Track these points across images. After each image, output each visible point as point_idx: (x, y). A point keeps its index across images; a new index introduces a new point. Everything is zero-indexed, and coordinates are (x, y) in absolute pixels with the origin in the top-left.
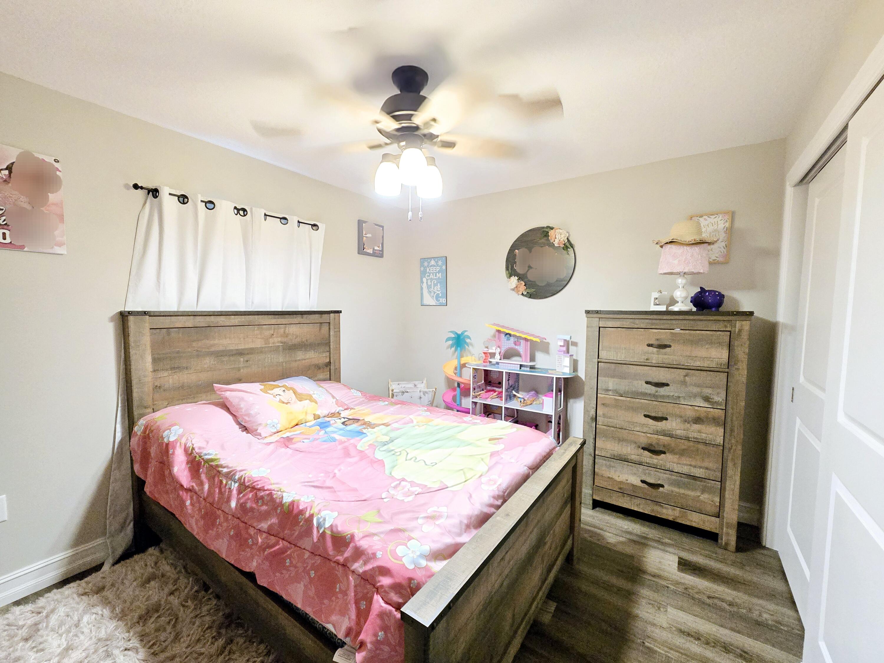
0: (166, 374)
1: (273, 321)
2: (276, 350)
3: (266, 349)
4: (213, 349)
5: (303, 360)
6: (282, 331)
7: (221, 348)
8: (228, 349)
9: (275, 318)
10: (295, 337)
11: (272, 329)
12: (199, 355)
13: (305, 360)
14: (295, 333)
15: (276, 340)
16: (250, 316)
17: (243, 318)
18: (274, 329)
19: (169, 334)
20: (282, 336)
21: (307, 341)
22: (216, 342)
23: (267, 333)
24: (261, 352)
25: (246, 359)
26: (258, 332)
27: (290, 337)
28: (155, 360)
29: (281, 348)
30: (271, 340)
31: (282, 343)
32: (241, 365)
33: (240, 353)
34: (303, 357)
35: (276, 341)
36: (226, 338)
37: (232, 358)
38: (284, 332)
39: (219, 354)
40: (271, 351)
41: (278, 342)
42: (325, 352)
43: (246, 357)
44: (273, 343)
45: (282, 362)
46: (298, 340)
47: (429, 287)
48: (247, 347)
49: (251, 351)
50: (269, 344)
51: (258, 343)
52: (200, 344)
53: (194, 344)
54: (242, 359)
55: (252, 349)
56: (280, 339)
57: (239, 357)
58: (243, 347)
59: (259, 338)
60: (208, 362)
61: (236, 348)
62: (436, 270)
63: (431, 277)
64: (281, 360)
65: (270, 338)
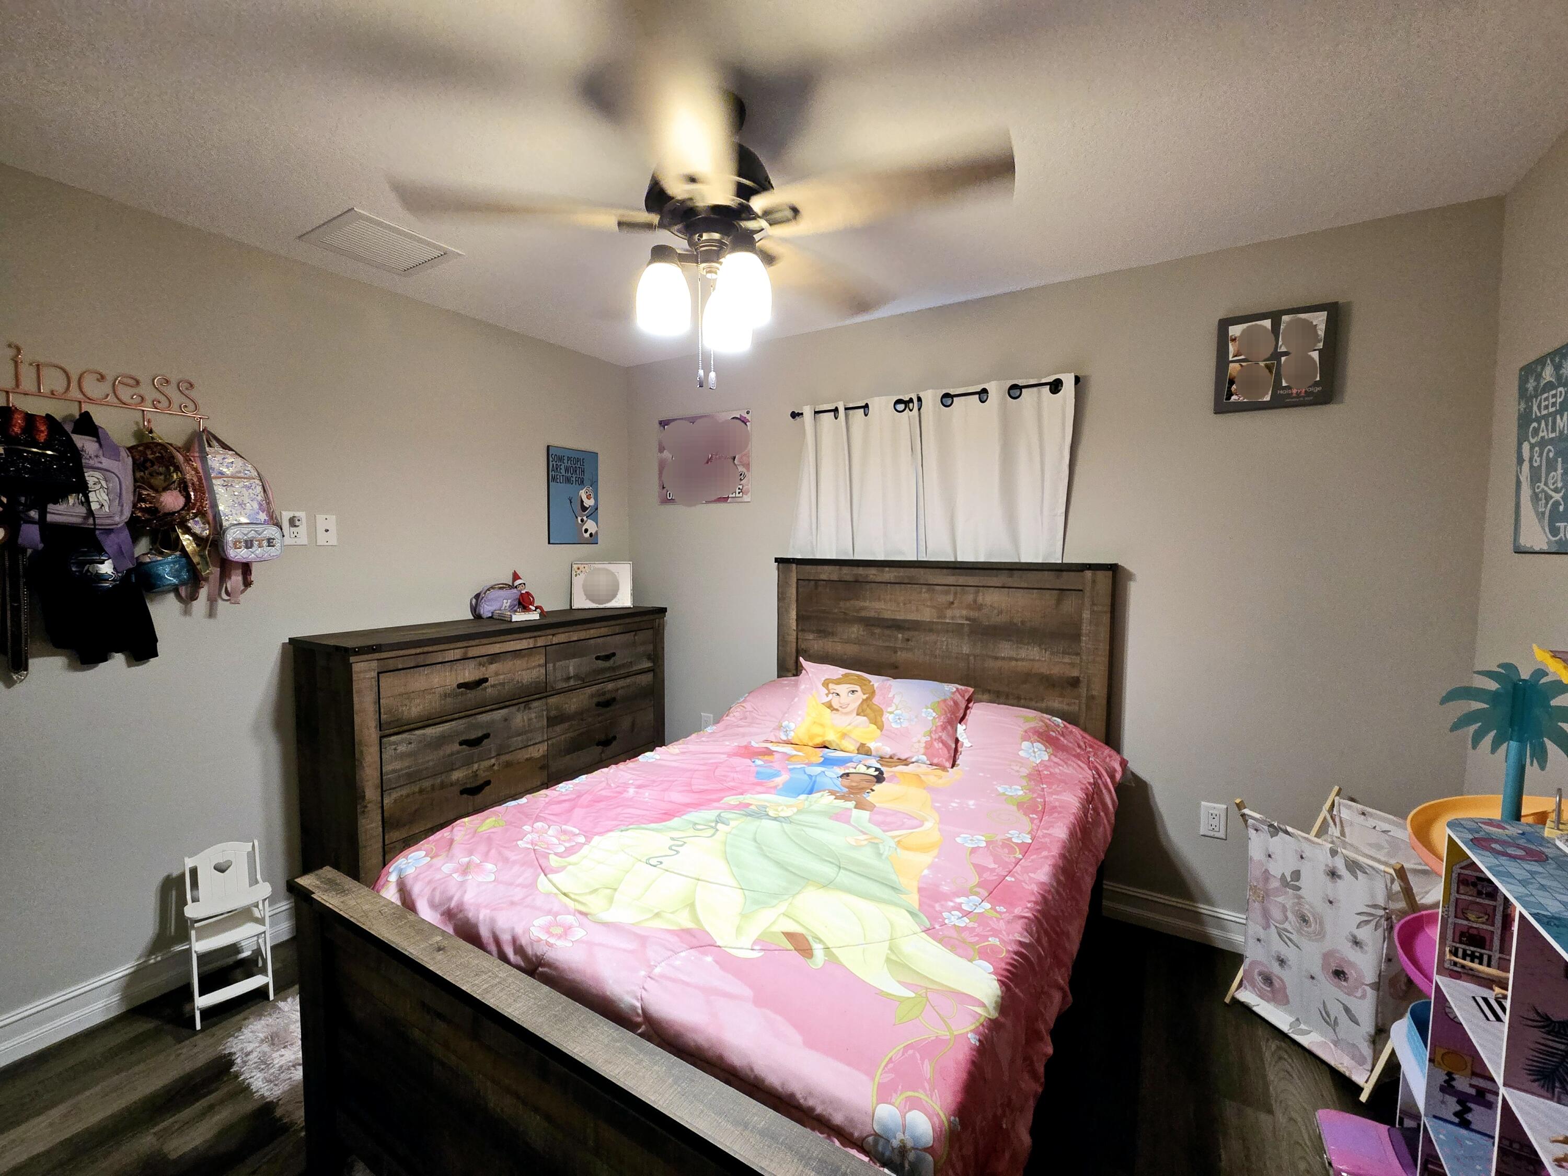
0: (811, 636)
1: (951, 580)
2: (956, 630)
3: (940, 627)
4: (863, 614)
5: (1011, 659)
6: (970, 598)
7: (872, 614)
8: (881, 616)
9: (953, 575)
10: (996, 611)
11: (952, 592)
12: (848, 620)
13: (1017, 660)
14: (996, 605)
15: (957, 613)
16: (912, 569)
17: (902, 572)
18: (955, 594)
19: (816, 587)
20: (969, 607)
21: (1023, 622)
22: (867, 604)
23: (943, 599)
24: (931, 630)
25: (906, 636)
26: (927, 595)
27: (985, 611)
28: (799, 618)
29: (966, 629)
30: (949, 613)
31: (967, 619)
32: (899, 644)
33: (897, 625)
34: (1013, 654)
35: (958, 615)
36: (879, 600)
37: (887, 632)
38: (975, 601)
39: (871, 623)
40: (948, 631)
41: (961, 617)
42: (1069, 654)
43: (908, 634)
44: (953, 618)
45: (968, 655)
46: (1003, 618)
47: (1535, 476)
48: (908, 618)
49: (915, 626)
50: (945, 617)
51: (926, 615)
52: (848, 604)
53: (842, 604)
54: (900, 636)
55: (917, 622)
56: (964, 612)
57: (896, 633)
58: (902, 618)
59: (928, 606)
60: (855, 631)
61: (893, 617)
62: (1554, 404)
63: (1541, 434)
64: (966, 649)
65: (946, 608)
